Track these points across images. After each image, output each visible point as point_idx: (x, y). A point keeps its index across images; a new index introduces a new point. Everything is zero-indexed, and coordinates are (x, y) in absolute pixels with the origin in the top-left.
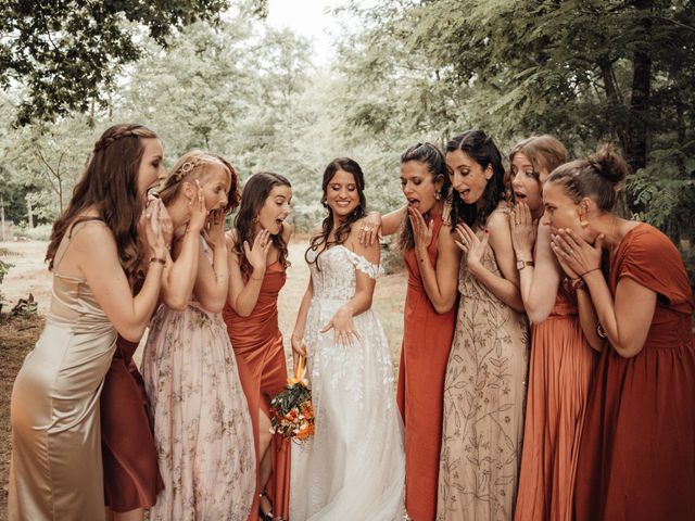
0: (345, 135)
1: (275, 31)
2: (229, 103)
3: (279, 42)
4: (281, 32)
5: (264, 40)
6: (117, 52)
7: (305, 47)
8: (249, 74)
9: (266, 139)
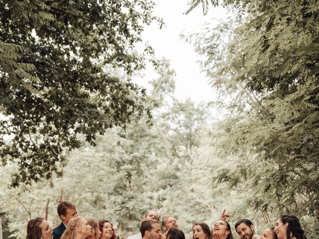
0: (213, 188)
1: (180, 101)
2: (144, 157)
3: (182, 110)
4: (184, 102)
5: (172, 109)
6: (67, 144)
7: (202, 113)
8: (159, 136)
9: (172, 181)
